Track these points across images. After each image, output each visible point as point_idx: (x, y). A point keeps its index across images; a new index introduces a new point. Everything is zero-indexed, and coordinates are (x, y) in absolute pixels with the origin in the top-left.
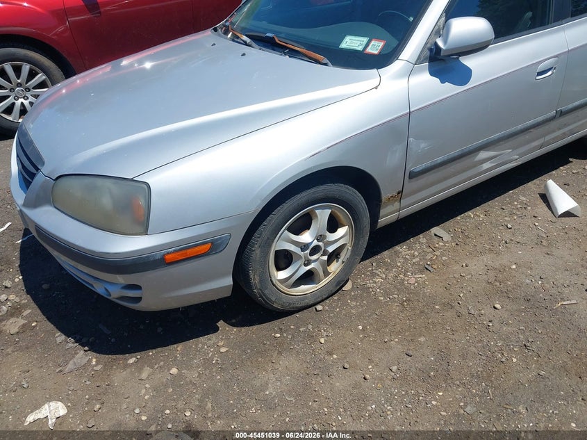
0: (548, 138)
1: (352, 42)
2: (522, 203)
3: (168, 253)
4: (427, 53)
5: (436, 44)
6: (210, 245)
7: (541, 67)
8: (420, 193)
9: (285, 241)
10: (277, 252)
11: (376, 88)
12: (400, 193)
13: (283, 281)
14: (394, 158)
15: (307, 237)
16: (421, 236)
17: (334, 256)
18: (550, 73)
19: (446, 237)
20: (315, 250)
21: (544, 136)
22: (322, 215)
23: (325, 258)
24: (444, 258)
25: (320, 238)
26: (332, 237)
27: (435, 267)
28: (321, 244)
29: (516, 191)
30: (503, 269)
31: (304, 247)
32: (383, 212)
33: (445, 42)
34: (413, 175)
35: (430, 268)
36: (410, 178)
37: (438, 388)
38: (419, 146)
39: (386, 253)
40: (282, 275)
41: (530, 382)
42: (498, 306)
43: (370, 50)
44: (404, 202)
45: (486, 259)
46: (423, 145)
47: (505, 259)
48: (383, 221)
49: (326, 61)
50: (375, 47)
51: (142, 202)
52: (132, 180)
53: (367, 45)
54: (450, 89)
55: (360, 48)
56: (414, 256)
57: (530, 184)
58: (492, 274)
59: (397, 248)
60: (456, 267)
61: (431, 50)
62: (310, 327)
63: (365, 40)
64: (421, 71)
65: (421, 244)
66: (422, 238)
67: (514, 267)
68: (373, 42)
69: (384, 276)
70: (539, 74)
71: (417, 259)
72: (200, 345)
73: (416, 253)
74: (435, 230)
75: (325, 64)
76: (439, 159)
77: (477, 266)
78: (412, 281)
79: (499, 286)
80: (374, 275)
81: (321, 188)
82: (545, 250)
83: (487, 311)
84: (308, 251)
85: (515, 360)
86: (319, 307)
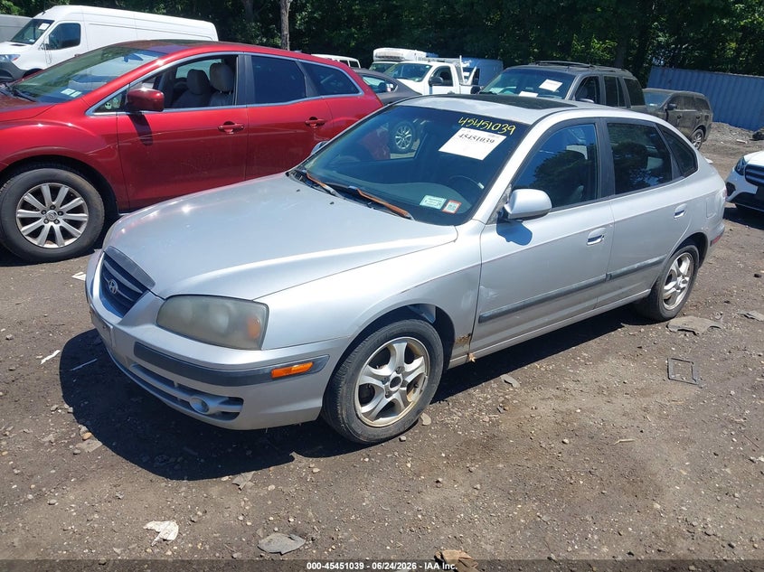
0: (601, 299)
1: (430, 201)
2: (584, 358)
3: (276, 368)
4: (496, 216)
5: (504, 208)
6: (311, 364)
7: (591, 235)
8: (488, 338)
9: (368, 375)
10: (361, 387)
11: (454, 241)
12: (470, 335)
13: (366, 414)
14: (467, 302)
15: (386, 371)
16: (492, 381)
17: (412, 386)
18: (599, 240)
19: (516, 384)
20: (395, 382)
21: (597, 297)
22: (399, 348)
23: (405, 389)
24: (514, 402)
25: (399, 370)
26: (409, 368)
27: (507, 408)
28: (400, 375)
29: (578, 347)
30: (569, 413)
31: (384, 379)
32: (454, 352)
33: (512, 208)
34: (482, 320)
35: (501, 410)
36: (479, 322)
37: (517, 502)
38: (488, 293)
39: (460, 394)
40: (366, 409)
41: (594, 499)
42: (566, 441)
43: (447, 209)
44: (474, 345)
45: (554, 404)
46: (491, 293)
47: (570, 405)
48: (454, 362)
49: (409, 215)
50: (452, 207)
51: (260, 320)
52: (252, 301)
53: (445, 205)
54: (513, 248)
55: (439, 207)
56: (487, 399)
57: (591, 342)
58: (559, 417)
59: (471, 391)
60: (526, 410)
61: (499, 213)
62: (396, 454)
63: (443, 200)
64: (490, 230)
65: (492, 389)
66: (493, 383)
67: (579, 411)
68: (449, 203)
69: (460, 414)
70: (590, 240)
71: (490, 401)
72: (292, 466)
73: (489, 396)
74: (504, 377)
75: (409, 218)
76: (505, 308)
77: (546, 409)
78: (487, 419)
79: (566, 426)
80: (451, 414)
81: (407, 322)
82: (605, 399)
83: (556, 445)
84: (388, 384)
85: (581, 482)
86: (403, 438)
